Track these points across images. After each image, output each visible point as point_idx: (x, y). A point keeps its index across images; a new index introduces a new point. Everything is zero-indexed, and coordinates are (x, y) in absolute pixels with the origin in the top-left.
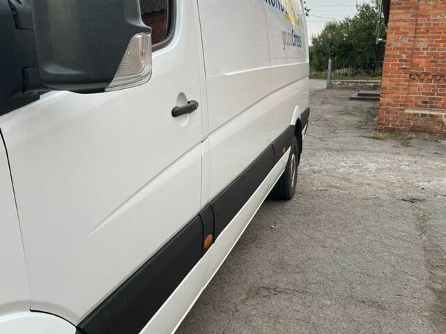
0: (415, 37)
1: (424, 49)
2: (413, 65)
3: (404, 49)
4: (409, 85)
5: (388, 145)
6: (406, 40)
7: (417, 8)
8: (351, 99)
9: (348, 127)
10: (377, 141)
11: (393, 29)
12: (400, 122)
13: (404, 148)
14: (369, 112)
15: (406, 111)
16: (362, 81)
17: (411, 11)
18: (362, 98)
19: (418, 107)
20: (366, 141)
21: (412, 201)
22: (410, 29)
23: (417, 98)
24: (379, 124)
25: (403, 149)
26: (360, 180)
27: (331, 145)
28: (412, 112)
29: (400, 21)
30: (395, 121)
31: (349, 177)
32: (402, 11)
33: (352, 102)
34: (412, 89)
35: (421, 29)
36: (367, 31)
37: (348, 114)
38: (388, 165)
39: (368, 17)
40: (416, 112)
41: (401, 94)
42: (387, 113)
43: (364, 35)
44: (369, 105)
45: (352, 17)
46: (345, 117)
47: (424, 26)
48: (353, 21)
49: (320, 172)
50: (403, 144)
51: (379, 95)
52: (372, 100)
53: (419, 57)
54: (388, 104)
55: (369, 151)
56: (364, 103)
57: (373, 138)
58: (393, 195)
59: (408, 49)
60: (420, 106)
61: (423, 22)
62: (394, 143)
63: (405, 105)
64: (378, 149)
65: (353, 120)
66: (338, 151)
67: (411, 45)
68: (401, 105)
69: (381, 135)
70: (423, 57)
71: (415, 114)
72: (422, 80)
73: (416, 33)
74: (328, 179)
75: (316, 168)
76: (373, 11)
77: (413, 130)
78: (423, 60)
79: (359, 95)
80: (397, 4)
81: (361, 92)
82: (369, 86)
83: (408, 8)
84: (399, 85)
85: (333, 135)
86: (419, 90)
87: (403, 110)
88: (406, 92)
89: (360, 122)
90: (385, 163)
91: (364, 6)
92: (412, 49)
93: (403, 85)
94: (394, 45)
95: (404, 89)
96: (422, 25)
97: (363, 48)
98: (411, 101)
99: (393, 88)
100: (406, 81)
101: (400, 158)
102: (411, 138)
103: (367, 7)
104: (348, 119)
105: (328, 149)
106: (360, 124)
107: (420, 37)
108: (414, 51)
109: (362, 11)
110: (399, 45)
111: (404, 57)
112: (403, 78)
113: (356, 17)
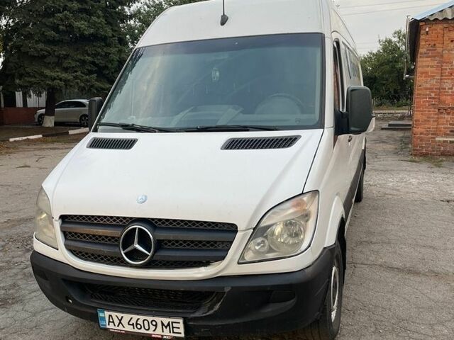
0: (441, 79)
1: (449, 89)
2: (440, 101)
3: (432, 89)
4: (438, 118)
5: (424, 166)
6: (434, 82)
7: (442, 56)
8: (382, 129)
9: (387, 153)
10: (414, 164)
11: (422, 73)
12: (432, 148)
13: (438, 168)
14: (401, 140)
15: (437, 139)
16: (389, 112)
17: (437, 58)
18: (392, 128)
19: (447, 135)
20: (404, 163)
21: (448, 201)
22: (437, 73)
23: (446, 128)
24: (414, 150)
25: (436, 169)
26: (407, 190)
27: (377, 167)
28: (441, 139)
29: (428, 66)
30: (428, 147)
31: (397, 188)
32: (429, 59)
33: (384, 132)
34: (441, 121)
35: (445, 73)
36: (391, 64)
37: (383, 142)
38: (426, 180)
39: (390, 51)
40: (445, 139)
41: (432, 125)
42: (421, 140)
43: (387, 68)
44: (400, 134)
45: (375, 51)
46: (381, 144)
47: (448, 70)
48: (376, 55)
49: (375, 185)
50: (436, 165)
51: (410, 125)
52: (402, 130)
53: (445, 95)
54: (421, 134)
55: (410, 171)
56: (395, 132)
57: (410, 161)
58: (433, 198)
59: (436, 89)
60: (448, 134)
61: (447, 68)
62: (429, 164)
63: (435, 134)
64: (416, 169)
65: (389, 147)
66: (385, 171)
67: (438, 86)
68: (432, 134)
69: (417, 159)
70: (447, 95)
71: (444, 141)
72: (448, 114)
73: (442, 76)
74: (382, 190)
75: (372, 183)
76: (396, 45)
77: (443, 154)
78: (449, 97)
79: (389, 125)
80: (425, 54)
81: (391, 123)
82: (397, 117)
83: (435, 57)
84: (430, 118)
85: (376, 160)
86: (447, 121)
87: (434, 138)
88: (436, 123)
89: (396, 149)
90: (424, 179)
91: (386, 41)
92: (439, 89)
93: (433, 118)
94: (425, 85)
95: (434, 121)
96: (446, 69)
97: (387, 80)
98: (441, 131)
99: (425, 120)
100: (436, 114)
101: (435, 175)
102: (441, 161)
103: (390, 42)
104: (384, 147)
105: (375, 170)
106: (397, 151)
107: (445, 79)
108: (441, 90)
109: (386, 45)
110: (428, 86)
111: (433, 95)
112: (433, 112)
113: (379, 51)
